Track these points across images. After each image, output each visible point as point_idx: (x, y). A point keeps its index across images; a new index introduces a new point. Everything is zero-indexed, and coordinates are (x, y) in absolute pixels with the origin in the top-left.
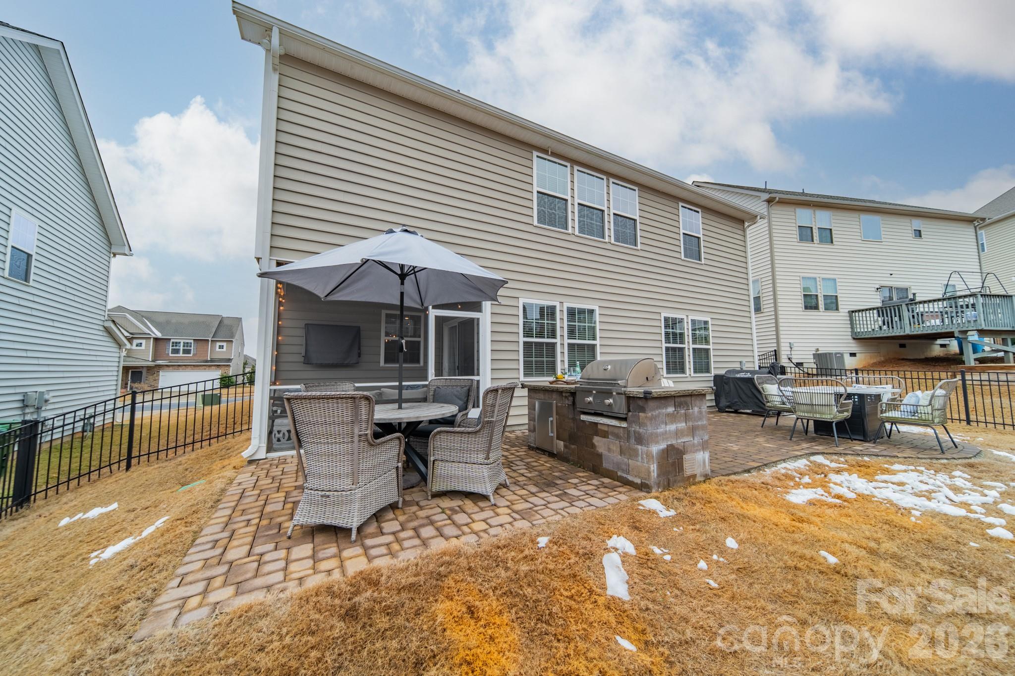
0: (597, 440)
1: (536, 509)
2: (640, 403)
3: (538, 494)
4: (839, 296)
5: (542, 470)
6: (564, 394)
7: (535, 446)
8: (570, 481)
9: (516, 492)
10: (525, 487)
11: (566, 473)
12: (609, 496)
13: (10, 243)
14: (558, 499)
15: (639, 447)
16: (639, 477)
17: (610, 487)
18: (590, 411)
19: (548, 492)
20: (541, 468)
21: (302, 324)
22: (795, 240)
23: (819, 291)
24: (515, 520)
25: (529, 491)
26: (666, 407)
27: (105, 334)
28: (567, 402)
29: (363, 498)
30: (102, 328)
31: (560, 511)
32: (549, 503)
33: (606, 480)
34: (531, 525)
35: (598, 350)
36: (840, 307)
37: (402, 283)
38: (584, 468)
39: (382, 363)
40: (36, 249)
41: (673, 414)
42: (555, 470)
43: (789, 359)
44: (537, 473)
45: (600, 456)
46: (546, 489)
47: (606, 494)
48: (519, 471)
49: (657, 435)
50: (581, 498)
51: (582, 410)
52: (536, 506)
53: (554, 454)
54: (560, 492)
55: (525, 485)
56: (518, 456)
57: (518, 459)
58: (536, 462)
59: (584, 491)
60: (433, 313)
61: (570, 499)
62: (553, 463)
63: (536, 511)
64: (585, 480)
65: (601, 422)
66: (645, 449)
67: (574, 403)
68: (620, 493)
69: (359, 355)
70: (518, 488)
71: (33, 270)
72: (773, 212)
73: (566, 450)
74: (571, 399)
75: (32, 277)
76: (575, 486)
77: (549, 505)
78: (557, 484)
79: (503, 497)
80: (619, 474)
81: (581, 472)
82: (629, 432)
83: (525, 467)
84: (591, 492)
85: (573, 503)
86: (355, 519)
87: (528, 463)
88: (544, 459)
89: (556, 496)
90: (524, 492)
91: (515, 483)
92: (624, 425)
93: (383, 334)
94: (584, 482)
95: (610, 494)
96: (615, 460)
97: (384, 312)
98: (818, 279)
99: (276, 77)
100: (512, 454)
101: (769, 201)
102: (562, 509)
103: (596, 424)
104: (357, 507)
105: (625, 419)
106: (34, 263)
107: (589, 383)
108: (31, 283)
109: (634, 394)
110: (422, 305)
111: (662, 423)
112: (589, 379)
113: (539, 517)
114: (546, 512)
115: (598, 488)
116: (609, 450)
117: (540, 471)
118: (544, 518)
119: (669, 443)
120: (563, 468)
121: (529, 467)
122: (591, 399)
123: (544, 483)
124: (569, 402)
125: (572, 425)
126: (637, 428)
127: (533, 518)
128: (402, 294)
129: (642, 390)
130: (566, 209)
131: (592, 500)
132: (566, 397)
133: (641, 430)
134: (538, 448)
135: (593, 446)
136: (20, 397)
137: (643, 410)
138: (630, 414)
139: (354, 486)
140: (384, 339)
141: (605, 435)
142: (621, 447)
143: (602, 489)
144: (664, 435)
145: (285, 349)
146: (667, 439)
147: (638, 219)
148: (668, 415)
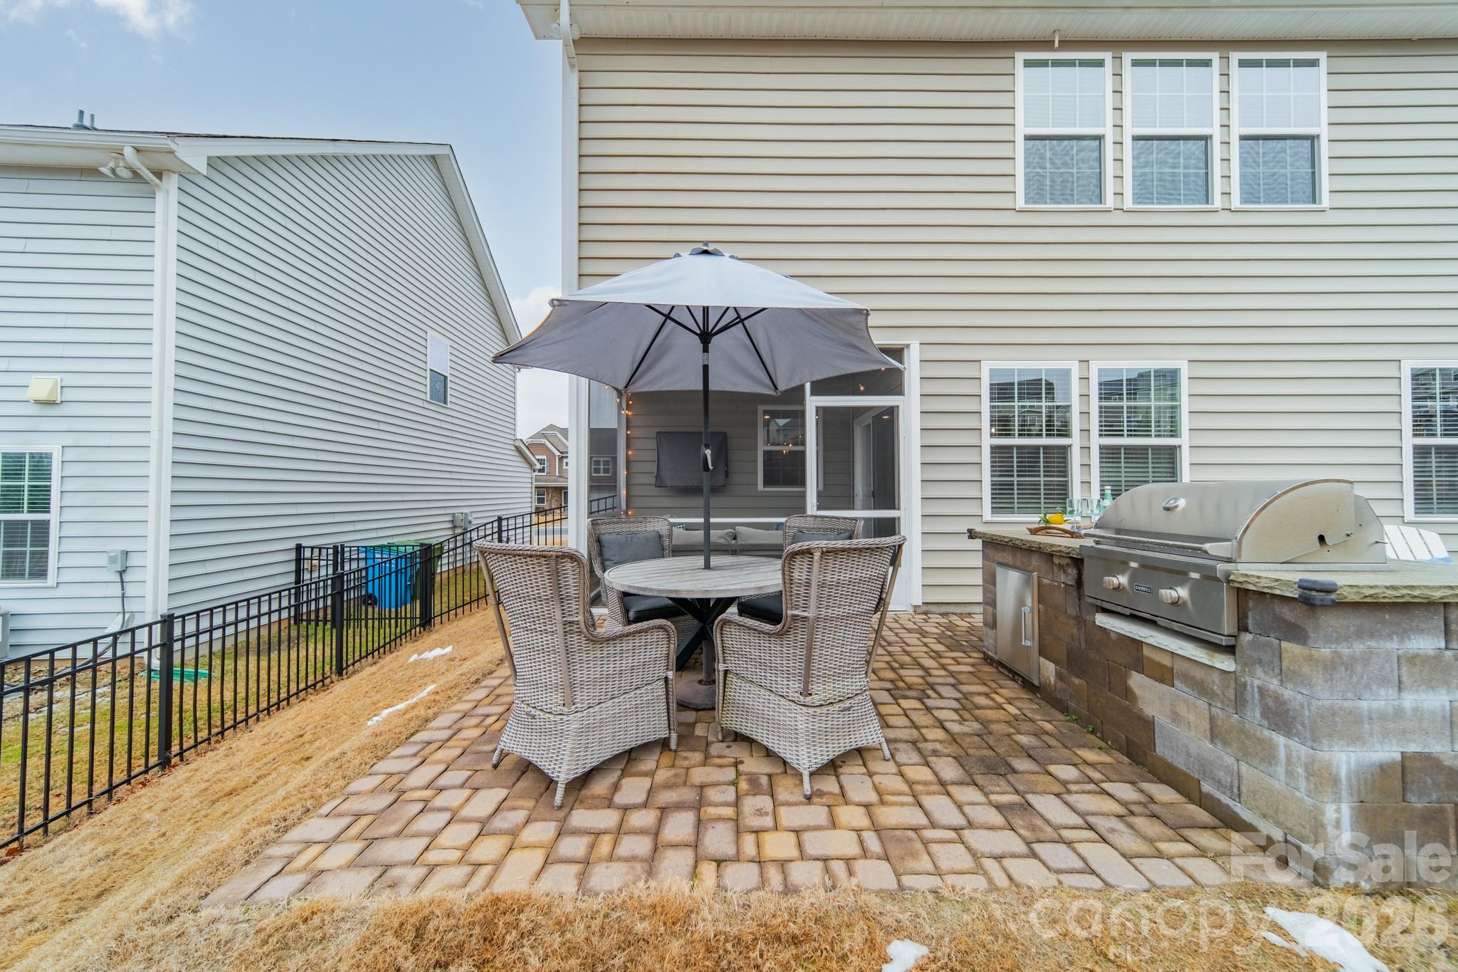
0: (1137, 681)
1: (929, 834)
2: (1287, 613)
3: (953, 790)
5: (991, 722)
6: (1056, 561)
7: (996, 657)
8: (1052, 768)
9: (906, 770)
10: (932, 759)
11: (1052, 742)
12: (1160, 855)
13: (429, 367)
14: (998, 819)
15: (1280, 740)
16: (1278, 824)
17: (1171, 819)
18: (1119, 609)
19: (980, 788)
20: (991, 714)
21: (653, 433)
24: (865, 854)
25: (936, 774)
26: (1404, 635)
27: (516, 454)
28: (1062, 578)
29: (584, 731)
30: (513, 448)
31: (990, 864)
32: (970, 825)
33: (1164, 793)
34: (892, 884)
35: (1185, 458)
37: (706, 350)
38: (1102, 739)
39: (760, 486)
40: (450, 371)
41: (1437, 658)
42: (1025, 726)
44: (977, 726)
45: (1149, 724)
46: (979, 779)
47: (1152, 841)
48: (936, 713)
49: (1356, 719)
50: (1067, 834)
51: (1099, 603)
52: (933, 825)
53: (1033, 685)
54: (1014, 798)
55: (935, 753)
56: (952, 674)
57: (951, 680)
58: (986, 695)
59: (1082, 815)
60: (813, 403)
61: (1033, 829)
62: (1026, 705)
63: (926, 843)
64: (1096, 775)
65: (1150, 641)
66: (1301, 750)
67: (1079, 583)
68: (1202, 852)
69: (727, 475)
70: (915, 758)
71: (449, 391)
73: (1060, 684)
74: (1073, 572)
75: (449, 398)
76: (1062, 791)
77: (967, 834)
78: (1015, 771)
79: (871, 775)
80: (1207, 787)
81: (1092, 748)
82: (1241, 689)
83: (955, 705)
84: (1101, 823)
85: (1038, 847)
86: (564, 768)
87: (966, 696)
88: (1010, 689)
89: (999, 807)
90: (924, 774)
91: (914, 743)
92: (1225, 663)
93: (760, 441)
94: (1091, 781)
95: (1163, 846)
96: (1193, 748)
97: (761, 408)
99: (574, 78)
100: (943, 667)
102: (998, 858)
103: (1138, 644)
104: (569, 745)
105: (1230, 650)
106: (449, 384)
107: (1118, 542)
108: (449, 405)
109: (1263, 585)
110: (776, 388)
111: (1384, 682)
112: (1118, 531)
113: (926, 863)
114: (950, 856)
115: (1127, 813)
116: (1175, 717)
117: (985, 723)
118: (938, 873)
119: (1413, 748)
120: (1048, 726)
121: (965, 707)
122: (1123, 580)
123: (982, 760)
124: (1069, 577)
125: (1075, 631)
126: (1273, 684)
127: (912, 864)
128: (706, 368)
129: (1293, 575)
130: (1100, 160)
131: (1098, 854)
132: (1060, 566)
133: (1287, 693)
134: (1000, 664)
135: (1128, 694)
136: (450, 518)
137: (1296, 634)
138: (1246, 638)
139: (565, 710)
140: (762, 448)
141: (1164, 675)
142: (1212, 719)
143: (1140, 822)
144: (1392, 722)
145: (636, 468)
146: (1403, 734)
147: (1324, 132)
148: (1413, 659)
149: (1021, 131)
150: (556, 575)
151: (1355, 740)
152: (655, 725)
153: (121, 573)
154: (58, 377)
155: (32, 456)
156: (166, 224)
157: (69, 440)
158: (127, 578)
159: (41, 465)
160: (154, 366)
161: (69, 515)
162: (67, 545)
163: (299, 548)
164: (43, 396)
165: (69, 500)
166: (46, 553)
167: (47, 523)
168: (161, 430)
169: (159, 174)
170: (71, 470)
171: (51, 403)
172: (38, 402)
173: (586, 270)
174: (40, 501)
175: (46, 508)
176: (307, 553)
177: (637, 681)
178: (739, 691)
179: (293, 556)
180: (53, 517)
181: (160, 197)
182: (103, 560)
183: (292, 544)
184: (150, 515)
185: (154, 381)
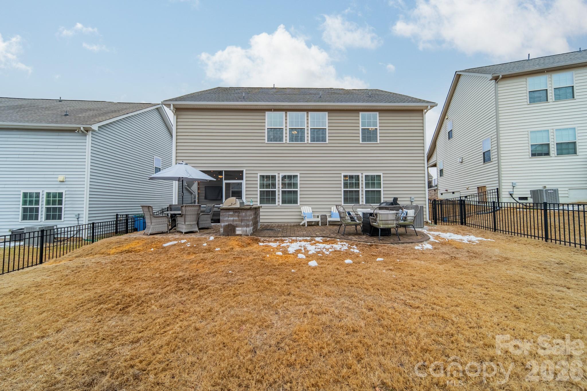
4: (577, 141)
13: (155, 166)
21: (204, 186)
22: (526, 103)
23: (551, 140)
26: (229, 212)
36: (578, 151)
40: (161, 166)
41: (232, 214)
43: (511, 194)
49: (224, 220)
69: (221, 197)
72: (499, 86)
93: (231, 188)
98: (550, 131)
101: (496, 79)
111: (227, 217)
130: (282, 133)
139: (151, 225)
144: (227, 221)
145: (200, 195)
146: (228, 222)
147: (327, 128)
148: (230, 215)
149: (266, 127)
150: (149, 208)
151: (224, 222)
152: (165, 229)
153: (78, 219)
154: (65, 176)
155: (59, 193)
156: (89, 142)
157: (67, 189)
158: (79, 220)
159: (61, 195)
160: (86, 173)
161: (66, 206)
162: (66, 212)
163: (117, 215)
164: (62, 180)
165: (67, 203)
166: (61, 214)
167: (61, 208)
168: (87, 187)
169: (87, 131)
170: (67, 196)
171: (63, 181)
172: (60, 181)
173: (177, 155)
174: (60, 202)
175: (61, 204)
176: (119, 216)
177: (162, 223)
178: (179, 226)
179: (115, 217)
180: (63, 206)
181: (87, 136)
182: (74, 216)
183: (115, 214)
184: (84, 206)
185: (86, 176)
